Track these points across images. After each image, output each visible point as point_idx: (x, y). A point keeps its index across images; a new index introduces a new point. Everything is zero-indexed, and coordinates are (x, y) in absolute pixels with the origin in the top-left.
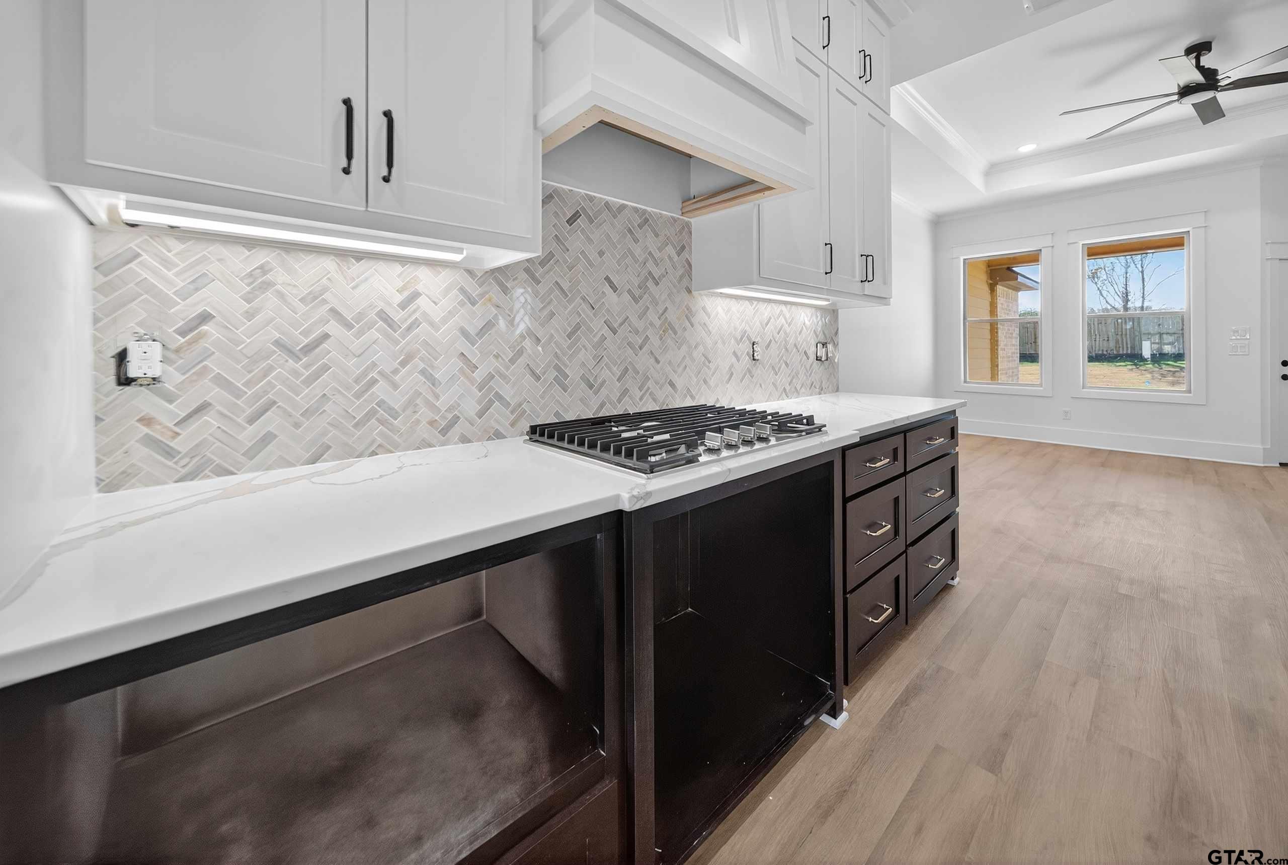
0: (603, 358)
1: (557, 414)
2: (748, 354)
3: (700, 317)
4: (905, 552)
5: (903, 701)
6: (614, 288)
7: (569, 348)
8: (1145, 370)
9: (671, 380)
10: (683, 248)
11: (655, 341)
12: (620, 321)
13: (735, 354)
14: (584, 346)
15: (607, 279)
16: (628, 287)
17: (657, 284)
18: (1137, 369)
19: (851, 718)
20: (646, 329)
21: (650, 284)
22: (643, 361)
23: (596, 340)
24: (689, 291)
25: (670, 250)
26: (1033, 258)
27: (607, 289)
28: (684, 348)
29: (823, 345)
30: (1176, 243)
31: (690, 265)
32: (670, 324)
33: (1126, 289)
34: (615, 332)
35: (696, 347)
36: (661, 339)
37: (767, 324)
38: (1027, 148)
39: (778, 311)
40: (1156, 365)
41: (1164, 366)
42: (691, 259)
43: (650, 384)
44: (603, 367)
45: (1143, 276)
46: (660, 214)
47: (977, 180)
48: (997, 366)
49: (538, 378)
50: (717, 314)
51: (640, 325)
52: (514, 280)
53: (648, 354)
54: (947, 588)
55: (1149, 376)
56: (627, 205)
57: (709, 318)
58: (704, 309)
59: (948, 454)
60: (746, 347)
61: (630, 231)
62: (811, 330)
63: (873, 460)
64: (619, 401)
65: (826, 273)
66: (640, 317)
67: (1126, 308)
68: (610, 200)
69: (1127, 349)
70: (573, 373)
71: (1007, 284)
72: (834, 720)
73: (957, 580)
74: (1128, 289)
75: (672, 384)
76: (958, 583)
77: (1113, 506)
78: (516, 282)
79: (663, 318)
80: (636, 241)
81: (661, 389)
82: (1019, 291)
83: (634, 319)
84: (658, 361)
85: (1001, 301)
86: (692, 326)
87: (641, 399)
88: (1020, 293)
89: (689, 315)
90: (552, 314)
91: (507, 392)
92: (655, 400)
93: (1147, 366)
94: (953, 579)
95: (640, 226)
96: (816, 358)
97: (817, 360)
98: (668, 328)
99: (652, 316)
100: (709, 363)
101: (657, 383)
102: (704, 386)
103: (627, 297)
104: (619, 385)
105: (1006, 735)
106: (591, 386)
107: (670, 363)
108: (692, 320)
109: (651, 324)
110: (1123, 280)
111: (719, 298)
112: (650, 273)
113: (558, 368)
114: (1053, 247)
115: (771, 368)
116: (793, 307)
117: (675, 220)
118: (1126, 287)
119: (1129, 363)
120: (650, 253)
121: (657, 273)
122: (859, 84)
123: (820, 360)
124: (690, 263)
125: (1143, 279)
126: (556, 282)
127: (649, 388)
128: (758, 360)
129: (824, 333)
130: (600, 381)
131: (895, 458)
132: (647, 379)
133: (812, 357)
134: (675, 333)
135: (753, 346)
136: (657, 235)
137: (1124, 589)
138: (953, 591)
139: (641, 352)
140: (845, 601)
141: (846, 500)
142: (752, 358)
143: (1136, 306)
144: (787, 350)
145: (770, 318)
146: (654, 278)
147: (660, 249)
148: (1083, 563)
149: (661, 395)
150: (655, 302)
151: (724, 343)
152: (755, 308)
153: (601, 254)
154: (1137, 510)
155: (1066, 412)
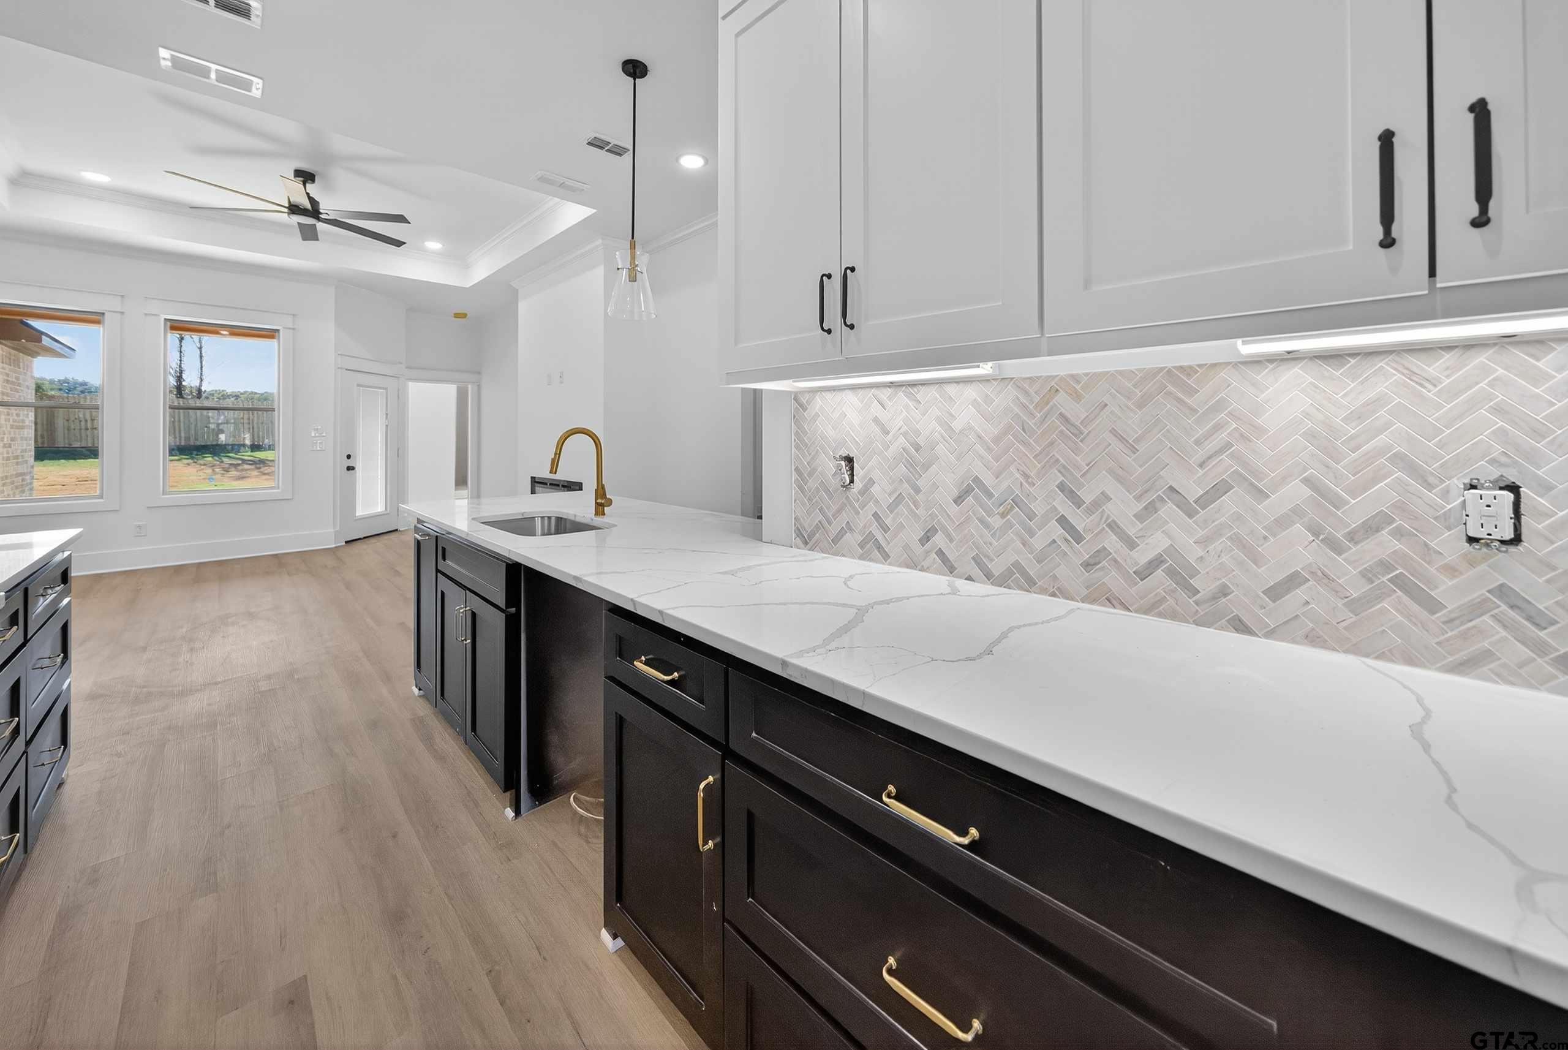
4: (25, 754)
8: (205, 465)
18: (194, 464)
30: (271, 334)
33: (180, 366)
40: (216, 458)
41: (225, 459)
45: (201, 353)
54: (61, 785)
55: (209, 471)
59: (60, 609)
69: (180, 439)
74: (183, 366)
77: (224, 619)
88: (44, 358)
93: (205, 459)
118: (181, 363)
119: (207, 457)
125: (201, 357)
131: (16, 626)
143: (192, 385)
154: (251, 616)
155: (139, 527)
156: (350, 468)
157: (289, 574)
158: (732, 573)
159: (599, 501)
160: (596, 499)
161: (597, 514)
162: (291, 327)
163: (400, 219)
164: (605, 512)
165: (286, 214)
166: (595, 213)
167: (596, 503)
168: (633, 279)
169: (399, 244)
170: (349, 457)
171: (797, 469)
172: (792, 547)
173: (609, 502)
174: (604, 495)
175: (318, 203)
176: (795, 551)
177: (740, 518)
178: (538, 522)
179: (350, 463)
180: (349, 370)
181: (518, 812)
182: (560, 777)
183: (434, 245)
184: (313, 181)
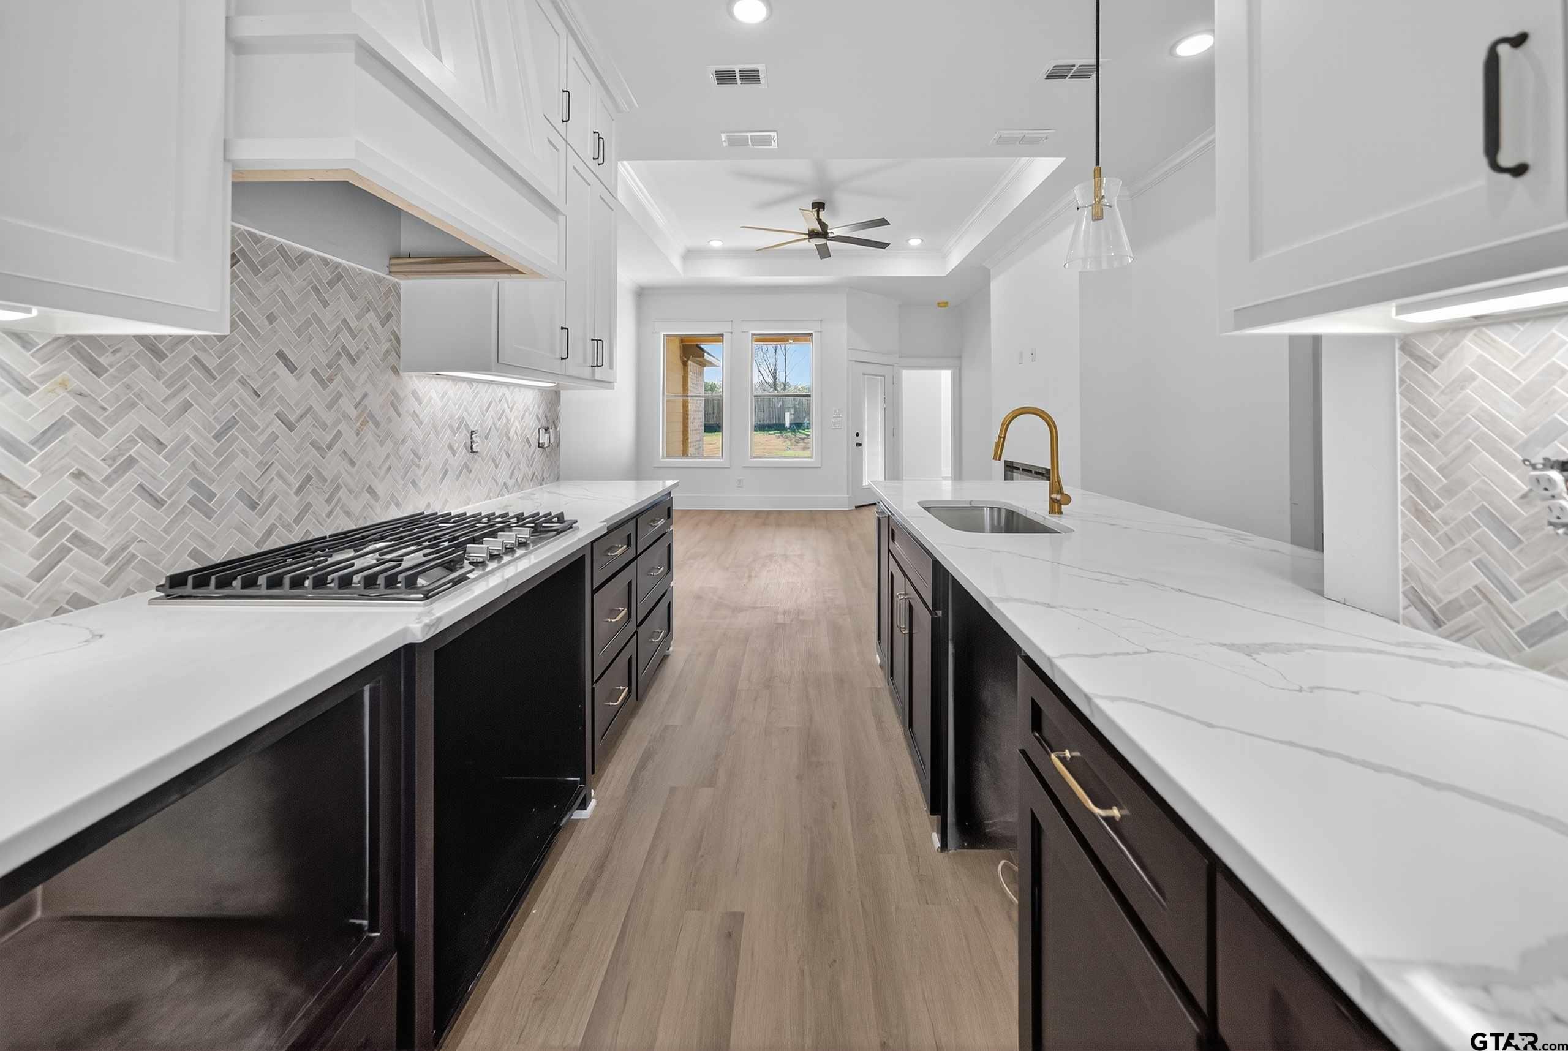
0: (273, 466)
1: (195, 554)
2: (465, 445)
3: (411, 404)
4: (636, 632)
5: (642, 766)
6: (291, 367)
7: (217, 453)
8: (787, 439)
9: (370, 486)
10: (389, 316)
11: (349, 435)
12: (298, 412)
13: (450, 447)
14: (244, 451)
15: (281, 355)
16: (312, 365)
17: (353, 362)
18: (782, 439)
19: (598, 803)
20: (337, 422)
21: (344, 361)
22: (333, 465)
23: (261, 440)
24: (395, 371)
25: (371, 316)
26: (718, 338)
27: (280, 368)
28: (389, 444)
29: (546, 430)
31: (398, 340)
32: (371, 416)
34: (291, 427)
35: (403, 441)
36: (358, 434)
37: (488, 408)
38: (716, 244)
39: (500, 395)
40: (793, 434)
41: (797, 434)
42: (399, 329)
43: (342, 493)
44: (273, 478)
46: (360, 270)
47: (677, 262)
48: (688, 439)
49: (159, 503)
50: (431, 399)
51: (328, 417)
52: (114, 352)
53: (340, 455)
54: (666, 657)
55: (789, 444)
56: (313, 254)
57: (420, 404)
58: (414, 393)
59: (665, 533)
60: (463, 437)
61: (316, 290)
62: (533, 415)
63: (612, 549)
64: (297, 520)
65: (562, 359)
66: (330, 406)
67: (775, 385)
68: (286, 244)
69: (775, 420)
70: (225, 490)
71: (698, 361)
72: (585, 811)
73: (671, 648)
74: (776, 369)
75: (371, 491)
76: (673, 651)
77: (771, 557)
78: (118, 355)
79: (360, 408)
80: (325, 304)
81: (356, 498)
82: (705, 366)
83: (319, 408)
84: (352, 463)
85: (691, 375)
86: (399, 415)
87: (329, 515)
88: (705, 368)
89: (395, 402)
90: (186, 406)
91: (99, 531)
92: (348, 514)
93: (788, 435)
94: (668, 649)
95: (331, 284)
96: (537, 445)
97: (539, 447)
98: (368, 418)
99: (346, 404)
100: (419, 461)
101: (351, 491)
102: (412, 489)
103: (309, 379)
104: (297, 499)
105: (717, 756)
106: (253, 506)
107: (369, 465)
108: (399, 407)
109: (346, 416)
110: (773, 360)
111: (433, 380)
112: (344, 347)
113: (195, 484)
114: (731, 333)
115: (491, 461)
116: (517, 389)
117: (380, 280)
118: (775, 367)
119: (776, 431)
120: (344, 321)
121: (353, 348)
122: (593, 165)
123: (542, 447)
124: (397, 335)
125: (786, 360)
126: (195, 357)
127: (339, 499)
128: (477, 452)
129: (546, 417)
130: (267, 497)
131: (629, 545)
132: (338, 488)
133: (535, 445)
134: (377, 424)
135: (472, 435)
136: (353, 297)
137: (781, 619)
138: (670, 657)
139: (330, 454)
140: (593, 689)
141: (594, 592)
142: (470, 451)
143: (781, 383)
144: (509, 439)
145: (491, 402)
146: (349, 355)
147: (359, 317)
148: (757, 608)
149: (356, 506)
150: (351, 386)
151: (437, 434)
152: (474, 391)
153: (271, 318)
154: (786, 557)
155: (739, 480)
156: (859, 445)
157: (816, 527)
158: (1249, 650)
159: (1054, 496)
160: (1051, 493)
161: (1051, 512)
162: (820, 330)
163: (883, 222)
164: (1063, 511)
165: (807, 241)
166: (1065, 160)
167: (1051, 499)
168: (1097, 217)
169: (883, 245)
170: (857, 435)
171: (1410, 480)
172: (1397, 622)
173: (1068, 500)
174: (1060, 491)
175: (827, 225)
176: (1404, 631)
177: (1287, 548)
178: (987, 513)
179: (858, 440)
180: (858, 361)
181: (944, 846)
182: (993, 825)
183: (915, 242)
184: (824, 209)
